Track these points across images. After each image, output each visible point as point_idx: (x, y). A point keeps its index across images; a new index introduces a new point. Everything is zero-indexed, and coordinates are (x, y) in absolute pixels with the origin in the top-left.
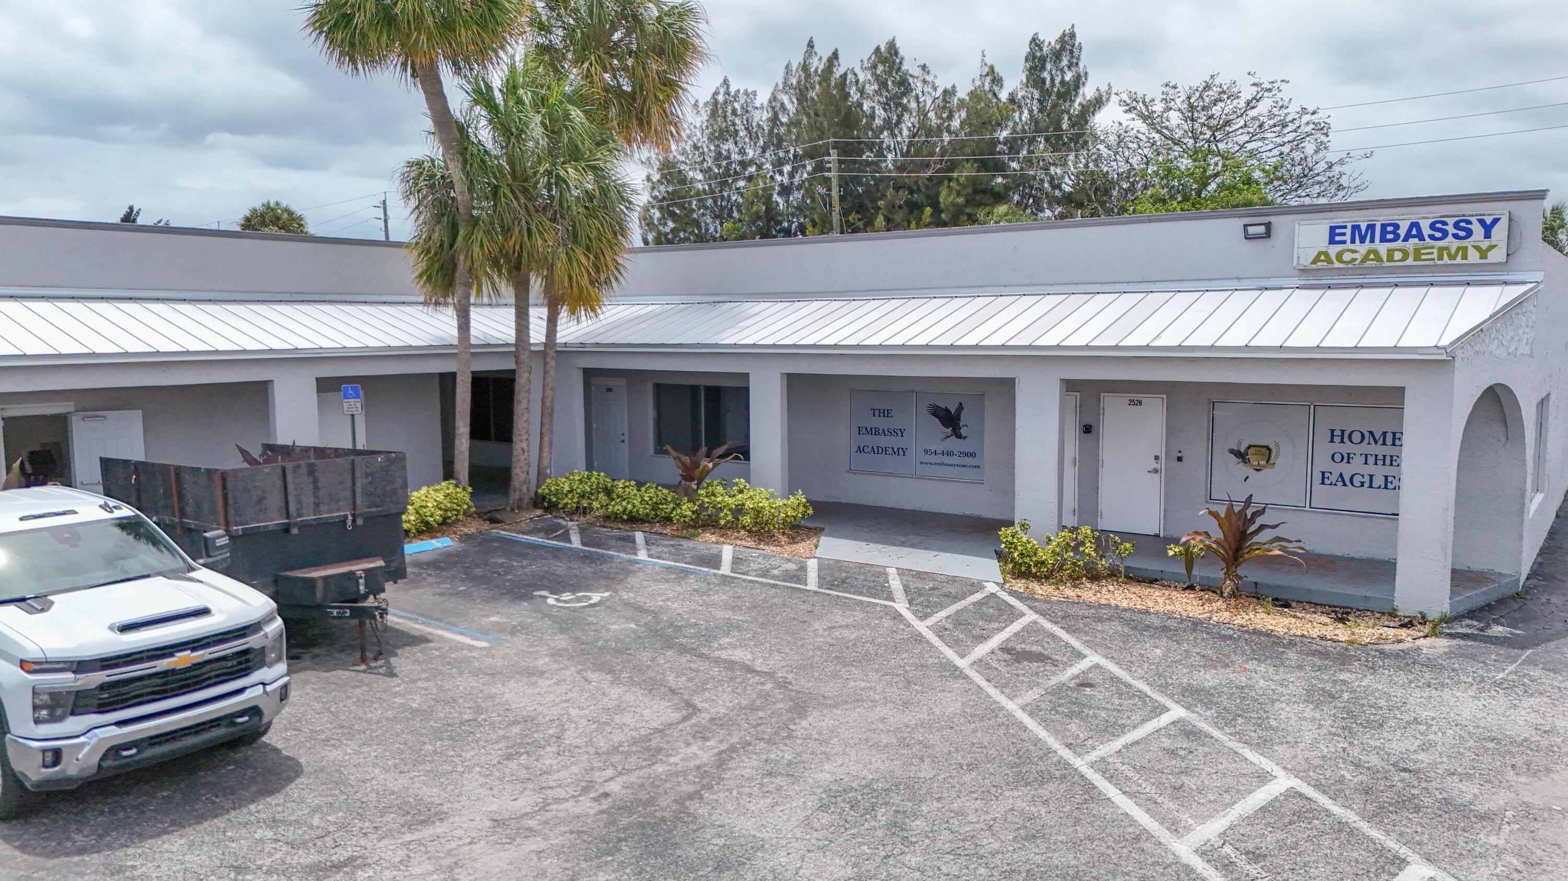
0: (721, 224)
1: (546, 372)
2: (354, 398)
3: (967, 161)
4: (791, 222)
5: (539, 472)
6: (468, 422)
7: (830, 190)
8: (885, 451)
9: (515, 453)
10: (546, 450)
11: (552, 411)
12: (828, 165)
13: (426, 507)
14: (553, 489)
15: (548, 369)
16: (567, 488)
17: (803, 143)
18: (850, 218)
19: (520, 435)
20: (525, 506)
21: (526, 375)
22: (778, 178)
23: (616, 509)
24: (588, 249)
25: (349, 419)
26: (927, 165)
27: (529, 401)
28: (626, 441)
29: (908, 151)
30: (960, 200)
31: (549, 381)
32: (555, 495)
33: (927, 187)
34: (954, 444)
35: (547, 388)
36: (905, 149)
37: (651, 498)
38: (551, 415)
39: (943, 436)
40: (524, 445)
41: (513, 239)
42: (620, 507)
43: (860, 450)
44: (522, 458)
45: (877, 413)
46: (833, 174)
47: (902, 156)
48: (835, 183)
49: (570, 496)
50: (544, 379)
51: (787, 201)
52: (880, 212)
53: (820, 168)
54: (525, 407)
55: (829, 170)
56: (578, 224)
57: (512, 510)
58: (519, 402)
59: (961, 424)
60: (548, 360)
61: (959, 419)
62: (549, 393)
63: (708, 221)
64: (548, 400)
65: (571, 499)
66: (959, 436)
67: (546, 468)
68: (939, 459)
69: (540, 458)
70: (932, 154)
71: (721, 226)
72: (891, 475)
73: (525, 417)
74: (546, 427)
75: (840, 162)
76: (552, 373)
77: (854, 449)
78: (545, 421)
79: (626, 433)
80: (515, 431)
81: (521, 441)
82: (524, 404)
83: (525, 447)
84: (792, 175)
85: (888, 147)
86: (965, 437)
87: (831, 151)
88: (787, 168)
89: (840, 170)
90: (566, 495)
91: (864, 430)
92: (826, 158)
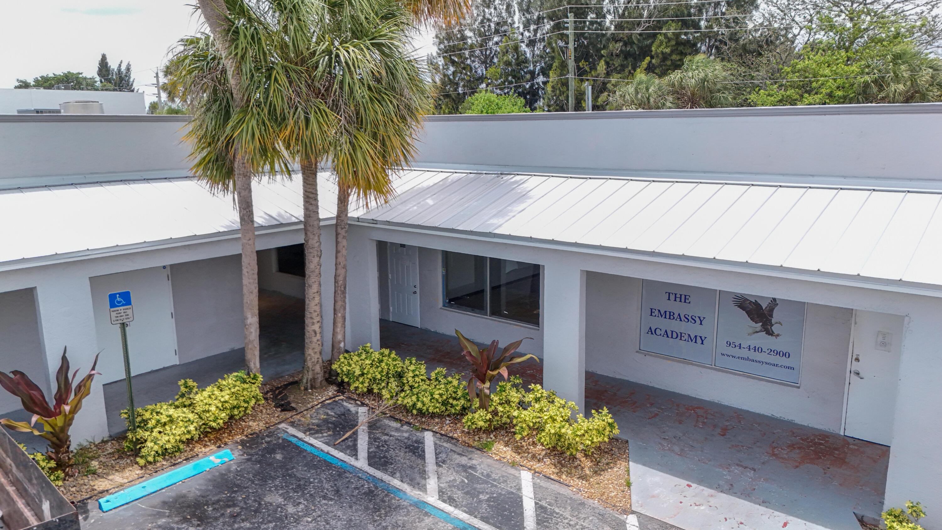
0: (486, 68)
1: (337, 252)
2: (123, 305)
3: (673, 21)
4: (535, 66)
5: (333, 346)
6: (256, 312)
7: (567, 43)
8: (680, 336)
9: (307, 334)
10: (339, 325)
11: (345, 288)
12: (566, 25)
13: (208, 411)
14: (344, 369)
15: (339, 248)
16: (358, 372)
17: (546, 10)
18: (580, 64)
19: (312, 318)
20: (318, 385)
21: (316, 260)
22: (527, 34)
23: (405, 402)
24: (375, 136)
25: (117, 329)
26: (639, 24)
27: (320, 285)
28: (418, 292)
29: (623, 14)
30: (668, 50)
31: (341, 259)
32: (347, 375)
33: (639, 40)
34: (762, 340)
35: (340, 267)
36: (621, 11)
37: (441, 395)
38: (344, 292)
39: (751, 331)
40: (316, 327)
41: (289, 128)
42: (409, 400)
43: (651, 331)
44: (315, 339)
45: (672, 297)
46: (570, 32)
47: (620, 18)
48: (571, 38)
49: (361, 379)
50: (336, 258)
51: (533, 51)
52: (604, 58)
53: (558, 27)
54: (315, 291)
55: (567, 29)
56: (362, 110)
57: (306, 389)
58: (310, 286)
59: (773, 321)
60: (339, 240)
61: (771, 316)
62: (341, 271)
63: (477, 66)
64: (341, 278)
65: (362, 383)
66: (770, 333)
67: (340, 342)
68: (744, 353)
69: (334, 334)
70: (641, 16)
71: (486, 70)
72: (685, 361)
73: (317, 300)
74: (339, 303)
75: (575, 22)
76: (344, 252)
77: (645, 329)
78: (338, 298)
79: (418, 286)
80: (307, 315)
81: (313, 324)
82: (315, 288)
83: (318, 330)
84: (536, 31)
85: (609, 11)
86: (778, 335)
87: (569, 15)
88: (532, 27)
89: (576, 28)
90: (357, 380)
91: (656, 313)
92: (565, 20)
